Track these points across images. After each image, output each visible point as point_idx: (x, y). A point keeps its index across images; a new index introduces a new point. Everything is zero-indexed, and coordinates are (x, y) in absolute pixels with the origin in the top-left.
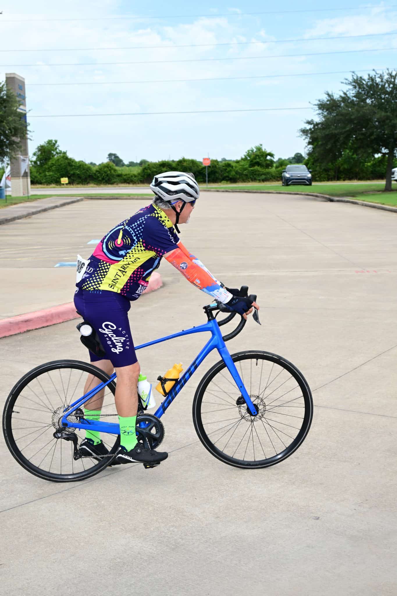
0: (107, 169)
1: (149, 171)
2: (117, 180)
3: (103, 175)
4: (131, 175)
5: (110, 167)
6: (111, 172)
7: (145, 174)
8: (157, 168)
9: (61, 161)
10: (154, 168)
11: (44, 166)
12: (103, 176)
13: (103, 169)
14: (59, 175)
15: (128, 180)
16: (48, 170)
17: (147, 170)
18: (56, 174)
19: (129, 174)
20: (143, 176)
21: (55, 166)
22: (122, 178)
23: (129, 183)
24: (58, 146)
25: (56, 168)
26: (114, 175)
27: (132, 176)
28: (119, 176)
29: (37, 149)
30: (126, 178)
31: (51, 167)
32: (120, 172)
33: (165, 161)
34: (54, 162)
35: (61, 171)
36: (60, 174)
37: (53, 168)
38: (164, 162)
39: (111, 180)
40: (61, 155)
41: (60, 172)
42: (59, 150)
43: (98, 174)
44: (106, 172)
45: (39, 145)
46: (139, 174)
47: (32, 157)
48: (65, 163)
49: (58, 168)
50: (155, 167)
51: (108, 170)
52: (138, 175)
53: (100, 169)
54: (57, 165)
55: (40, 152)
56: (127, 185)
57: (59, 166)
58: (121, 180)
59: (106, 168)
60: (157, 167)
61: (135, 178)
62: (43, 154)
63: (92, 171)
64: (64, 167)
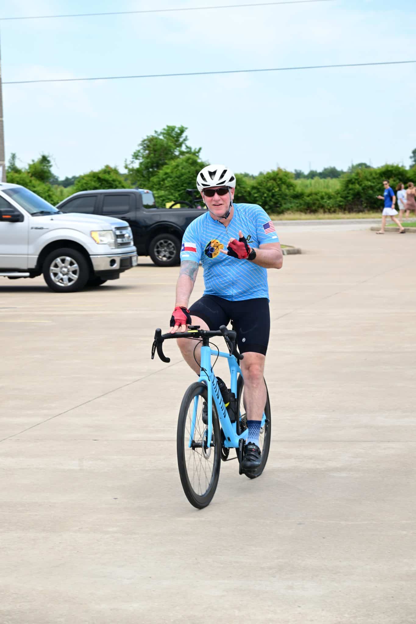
0: (274, 183)
1: (357, 186)
2: (293, 205)
3: (265, 195)
4: (320, 195)
5: (281, 179)
6: (280, 190)
7: (348, 193)
8: (374, 181)
9: (182, 168)
10: (368, 180)
11: (151, 179)
12: (265, 197)
13: (265, 185)
14: (177, 195)
15: (314, 204)
16: (157, 187)
17: (353, 183)
18: (172, 194)
19: (316, 194)
20: (345, 198)
21: (171, 177)
22: (301, 202)
23: (315, 211)
24: (185, 140)
25: (172, 181)
26: (286, 195)
27: (322, 198)
28: (298, 196)
29: (141, 145)
30: (311, 202)
31: (163, 180)
32: (299, 189)
33: (392, 166)
34: (168, 171)
35: (183, 188)
36: (179, 195)
37: (167, 183)
38: (389, 169)
39: (281, 205)
40: (187, 155)
41: (179, 191)
42: (187, 147)
43: (255, 193)
44: (271, 188)
45: (146, 138)
46: (338, 193)
47: (132, 162)
48: (189, 172)
49: (175, 183)
50: (370, 178)
51: (275, 185)
52: (336, 195)
53: (260, 184)
54: (174, 175)
55: (147, 152)
56: (312, 216)
57: (179, 177)
58: (301, 204)
59: (272, 181)
60: (374, 178)
61: (328, 202)
62: (152, 155)
63: (244, 188)
64: (187, 181)
